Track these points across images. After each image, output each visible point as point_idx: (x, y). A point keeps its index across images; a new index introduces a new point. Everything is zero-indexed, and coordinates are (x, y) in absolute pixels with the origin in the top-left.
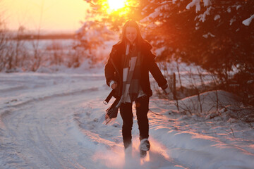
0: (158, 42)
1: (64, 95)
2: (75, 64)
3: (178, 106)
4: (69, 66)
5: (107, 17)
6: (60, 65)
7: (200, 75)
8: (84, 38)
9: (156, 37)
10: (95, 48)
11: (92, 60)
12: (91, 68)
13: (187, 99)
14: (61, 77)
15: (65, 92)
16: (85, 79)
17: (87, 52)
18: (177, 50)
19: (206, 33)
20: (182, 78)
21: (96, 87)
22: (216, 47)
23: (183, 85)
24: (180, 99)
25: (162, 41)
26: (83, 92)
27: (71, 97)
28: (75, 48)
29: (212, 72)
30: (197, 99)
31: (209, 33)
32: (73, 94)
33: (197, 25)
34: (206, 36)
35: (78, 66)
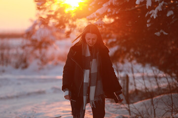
0: (110, 41)
1: (8, 98)
2: (23, 65)
3: (129, 110)
4: (17, 67)
5: (53, 13)
6: (6, 66)
7: (156, 77)
8: (34, 37)
9: (108, 36)
10: (46, 48)
11: (42, 60)
12: (40, 69)
13: (139, 103)
14: (6, 79)
15: (9, 95)
16: (32, 81)
17: (37, 52)
18: (132, 50)
19: (159, 31)
20: (136, 81)
21: (43, 89)
22: (174, 47)
23: (138, 88)
24: (132, 103)
25: (114, 40)
26: (29, 95)
27: (15, 100)
28: (23, 47)
29: (170, 73)
30: (150, 103)
31: (161, 31)
32: (17, 97)
33: (148, 21)
34: (158, 34)
35: (26, 67)
